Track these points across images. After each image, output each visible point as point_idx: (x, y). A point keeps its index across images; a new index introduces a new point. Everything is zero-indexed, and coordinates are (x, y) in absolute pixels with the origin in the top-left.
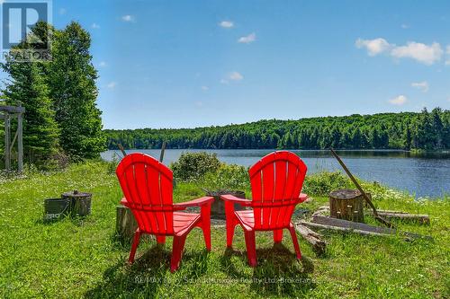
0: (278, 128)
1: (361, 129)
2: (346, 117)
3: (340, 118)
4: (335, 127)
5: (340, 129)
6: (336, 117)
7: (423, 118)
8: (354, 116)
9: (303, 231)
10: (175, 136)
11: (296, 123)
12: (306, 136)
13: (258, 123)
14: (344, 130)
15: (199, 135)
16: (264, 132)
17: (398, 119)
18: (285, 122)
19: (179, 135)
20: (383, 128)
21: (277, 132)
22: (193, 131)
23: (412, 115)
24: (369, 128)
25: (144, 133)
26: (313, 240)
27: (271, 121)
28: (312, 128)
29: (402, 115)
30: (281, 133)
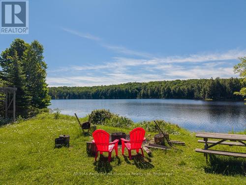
0: (138, 87)
1: (181, 88)
2: (173, 81)
3: (170, 81)
4: (167, 86)
5: (170, 88)
6: (168, 81)
7: (211, 82)
8: (177, 80)
9: (145, 149)
10: (81, 91)
11: (147, 84)
12: (152, 91)
13: (127, 84)
14: (172, 88)
15: (95, 90)
16: (131, 89)
17: (199, 82)
18: (141, 84)
19: (84, 90)
20: (192, 87)
21: (137, 89)
22: (91, 88)
23: (206, 80)
24: (185, 87)
25: (63, 89)
26: (148, 152)
27: (134, 83)
28: (156, 87)
29: (201, 80)
30: (139, 90)
